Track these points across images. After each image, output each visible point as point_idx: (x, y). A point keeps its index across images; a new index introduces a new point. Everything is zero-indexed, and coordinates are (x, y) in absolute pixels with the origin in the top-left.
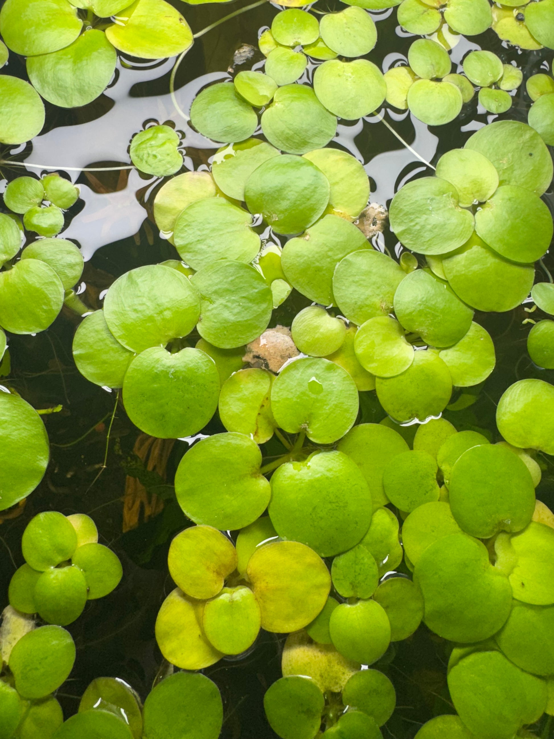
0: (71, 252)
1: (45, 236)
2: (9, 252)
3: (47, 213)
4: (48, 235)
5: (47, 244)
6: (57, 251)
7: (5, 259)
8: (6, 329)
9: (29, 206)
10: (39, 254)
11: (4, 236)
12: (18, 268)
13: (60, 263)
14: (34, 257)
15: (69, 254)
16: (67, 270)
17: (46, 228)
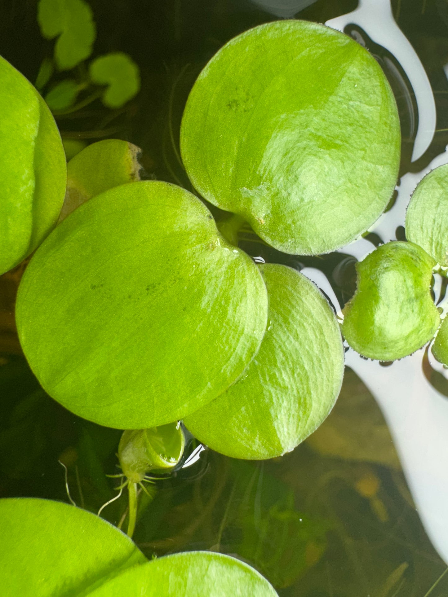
0: (305, 407)
1: (345, 321)
2: (281, 227)
3: (416, 310)
4: (351, 331)
5: (322, 333)
6: (303, 368)
7: (256, 217)
8: (29, 269)
9: (431, 244)
10: (286, 320)
11: (330, 200)
12: (232, 267)
13: (269, 388)
14: (273, 305)
15: (299, 404)
16: (247, 409)
17: (373, 323)
